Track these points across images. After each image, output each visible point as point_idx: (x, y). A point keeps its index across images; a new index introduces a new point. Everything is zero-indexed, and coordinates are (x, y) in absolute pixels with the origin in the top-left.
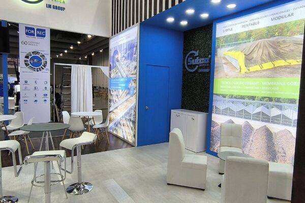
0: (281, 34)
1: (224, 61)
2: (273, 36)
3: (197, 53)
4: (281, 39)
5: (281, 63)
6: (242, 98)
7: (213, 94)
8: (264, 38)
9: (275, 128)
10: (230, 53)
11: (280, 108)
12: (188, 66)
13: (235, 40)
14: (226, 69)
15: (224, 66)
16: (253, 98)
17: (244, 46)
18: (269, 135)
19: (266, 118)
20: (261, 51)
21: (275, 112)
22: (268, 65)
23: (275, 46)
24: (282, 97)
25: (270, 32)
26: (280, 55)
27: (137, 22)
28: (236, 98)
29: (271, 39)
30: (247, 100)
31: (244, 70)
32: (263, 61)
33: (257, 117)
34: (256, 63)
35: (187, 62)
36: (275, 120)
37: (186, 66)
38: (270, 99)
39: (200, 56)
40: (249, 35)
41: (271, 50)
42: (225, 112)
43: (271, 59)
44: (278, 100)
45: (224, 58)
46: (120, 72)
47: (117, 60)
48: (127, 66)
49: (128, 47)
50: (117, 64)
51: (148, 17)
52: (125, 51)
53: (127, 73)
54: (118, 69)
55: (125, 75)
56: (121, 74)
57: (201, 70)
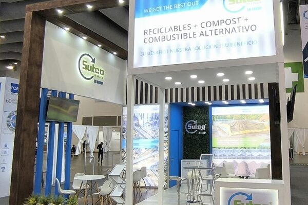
0: (247, 119)
1: (218, 129)
2: (244, 119)
3: (195, 122)
4: (247, 121)
5: (249, 131)
6: (231, 148)
7: (212, 147)
8: (239, 119)
9: (248, 161)
10: (221, 125)
11: (250, 152)
12: (188, 129)
13: (224, 118)
14: (220, 133)
15: (219, 131)
16: (236, 148)
17: (229, 122)
18: (246, 165)
19: (243, 157)
20: (238, 125)
21: (248, 154)
22: (241, 132)
23: (245, 123)
24: (250, 146)
25: (243, 117)
27: (166, 101)
28: (227, 148)
29: (243, 120)
30: (233, 149)
31: (231, 134)
32: (240, 130)
33: (239, 157)
34: (236, 130)
35: (187, 127)
36: (248, 157)
37: (186, 130)
38: (245, 148)
39: (198, 124)
40: (232, 117)
41: (243, 125)
42: (221, 157)
43: (244, 129)
44: (249, 148)
45: (218, 127)
46: (142, 134)
47: (137, 125)
48: (154, 131)
49: (154, 117)
50: (136, 128)
51: (179, 101)
52: (149, 119)
53: (153, 135)
54: (138, 132)
55: (150, 137)
56: (143, 136)
57: (199, 133)
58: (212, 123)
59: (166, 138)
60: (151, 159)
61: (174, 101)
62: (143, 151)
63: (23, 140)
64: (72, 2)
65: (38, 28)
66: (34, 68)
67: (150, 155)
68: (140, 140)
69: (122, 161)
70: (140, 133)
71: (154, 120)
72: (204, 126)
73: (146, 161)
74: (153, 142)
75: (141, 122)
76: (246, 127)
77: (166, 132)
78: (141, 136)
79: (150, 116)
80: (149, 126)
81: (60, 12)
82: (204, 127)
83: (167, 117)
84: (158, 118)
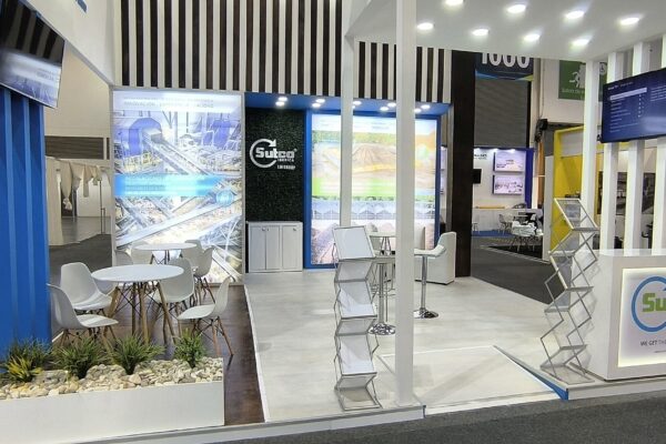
0: (380, 142)
1: (323, 159)
2: (374, 142)
3: (273, 143)
4: (380, 146)
5: (379, 167)
7: (311, 196)
8: (366, 142)
11: (383, 205)
12: (256, 159)
13: (336, 138)
15: (325, 165)
19: (372, 216)
20: (364, 154)
21: (378, 209)
22: (370, 168)
23: (376, 151)
24: (383, 196)
25: (372, 138)
26: (380, 160)
27: (236, 88)
29: (373, 145)
32: (367, 164)
33: (362, 216)
35: (254, 153)
36: (379, 216)
37: (252, 158)
38: (374, 199)
41: (373, 155)
42: (327, 216)
43: (373, 163)
44: (381, 199)
45: (324, 156)
46: (172, 164)
47: (159, 140)
48: (205, 156)
49: (204, 122)
50: (156, 147)
52: (191, 128)
53: (203, 167)
54: (162, 156)
55: (195, 170)
56: (176, 167)
57: (281, 167)
58: (311, 147)
59: (237, 173)
60: (198, 221)
61: (255, 89)
62: (177, 202)
67: (195, 213)
68: (167, 178)
69: (117, 228)
70: (167, 160)
71: (205, 131)
72: (293, 153)
73: (184, 227)
74: (202, 182)
75: (168, 134)
76: (379, 158)
77: (237, 161)
78: (171, 168)
79: (192, 119)
80: (191, 143)
82: (291, 155)
83: (239, 126)
84: (215, 126)
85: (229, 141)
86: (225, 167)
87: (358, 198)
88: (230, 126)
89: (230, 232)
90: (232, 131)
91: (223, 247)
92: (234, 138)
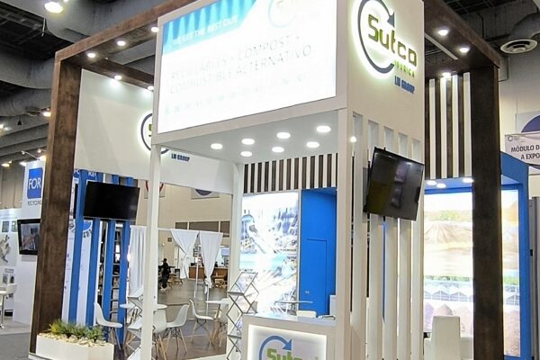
0: (453, 219)
2: (446, 219)
4: (454, 223)
5: (453, 244)
8: (437, 220)
9: (454, 306)
11: (457, 286)
19: (445, 296)
20: (437, 231)
21: (452, 290)
22: (446, 246)
23: (449, 228)
24: (458, 276)
26: (453, 238)
27: (296, 187)
29: (446, 222)
32: (439, 242)
33: (436, 296)
36: (453, 297)
38: (448, 278)
41: (446, 232)
43: (446, 241)
44: (455, 279)
46: (259, 246)
47: (253, 229)
48: (277, 240)
49: (277, 215)
50: (251, 234)
51: (316, 186)
52: (270, 219)
53: (275, 248)
54: (254, 241)
55: (270, 250)
56: (261, 248)
59: (295, 253)
60: (271, 289)
61: (308, 187)
63: (48, 243)
64: (99, 41)
65: (70, 82)
66: (63, 142)
67: (269, 282)
68: (256, 256)
70: (256, 243)
71: (277, 221)
74: (276, 259)
75: (258, 225)
76: (452, 236)
77: (295, 243)
78: (258, 249)
79: (271, 214)
80: (269, 230)
81: (92, 56)
83: (297, 216)
84: (283, 218)
85: (291, 228)
86: (287, 248)
87: (432, 278)
88: (291, 216)
89: (289, 299)
90: (292, 220)
91: (284, 310)
92: (293, 226)
